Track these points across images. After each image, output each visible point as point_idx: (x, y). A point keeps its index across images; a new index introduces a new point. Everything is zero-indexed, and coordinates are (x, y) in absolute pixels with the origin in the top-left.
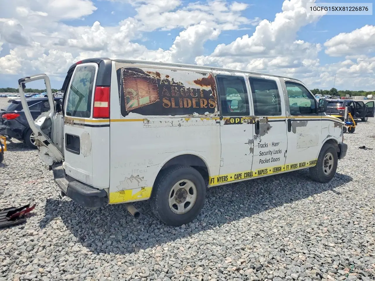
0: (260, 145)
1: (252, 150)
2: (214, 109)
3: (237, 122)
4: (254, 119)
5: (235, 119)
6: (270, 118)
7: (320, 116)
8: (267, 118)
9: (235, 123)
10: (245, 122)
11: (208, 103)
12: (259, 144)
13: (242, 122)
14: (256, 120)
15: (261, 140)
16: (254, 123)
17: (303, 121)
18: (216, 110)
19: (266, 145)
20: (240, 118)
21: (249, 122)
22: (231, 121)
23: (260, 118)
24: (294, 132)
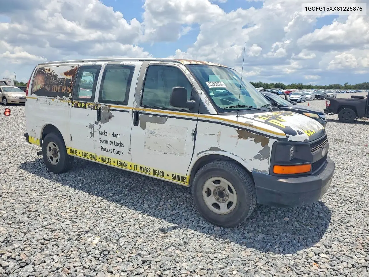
0: (100, 132)
1: (92, 134)
2: (69, 94)
3: (82, 106)
4: (97, 105)
5: (81, 103)
6: (113, 106)
7: (197, 114)
8: (109, 106)
9: (81, 107)
10: (89, 107)
11: (67, 89)
12: (98, 130)
13: (87, 107)
14: (99, 106)
15: (101, 127)
16: (96, 110)
17: (158, 117)
18: (70, 95)
19: (105, 134)
20: (85, 103)
21: (92, 108)
22: (78, 105)
23: (103, 105)
24: (143, 127)
